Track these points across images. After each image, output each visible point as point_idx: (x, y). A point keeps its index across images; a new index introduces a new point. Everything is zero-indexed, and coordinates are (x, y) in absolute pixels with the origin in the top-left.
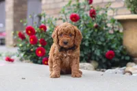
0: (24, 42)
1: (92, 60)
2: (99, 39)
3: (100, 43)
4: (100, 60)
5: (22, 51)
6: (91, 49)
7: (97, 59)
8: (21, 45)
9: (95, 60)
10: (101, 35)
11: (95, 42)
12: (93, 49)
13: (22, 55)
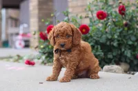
0: (47, 43)
1: (122, 61)
2: (130, 38)
3: (130, 43)
4: (132, 61)
5: (44, 53)
6: (121, 50)
7: (128, 61)
8: (42, 47)
9: (126, 62)
10: (132, 34)
11: (125, 41)
12: (123, 50)
13: (44, 57)
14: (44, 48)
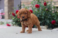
0: (15, 17)
3: (49, 17)
5: (14, 21)
7: (48, 24)
8: (13, 19)
10: (49, 14)
11: (47, 17)
12: (46, 20)
13: (14, 23)
14: (14, 19)
